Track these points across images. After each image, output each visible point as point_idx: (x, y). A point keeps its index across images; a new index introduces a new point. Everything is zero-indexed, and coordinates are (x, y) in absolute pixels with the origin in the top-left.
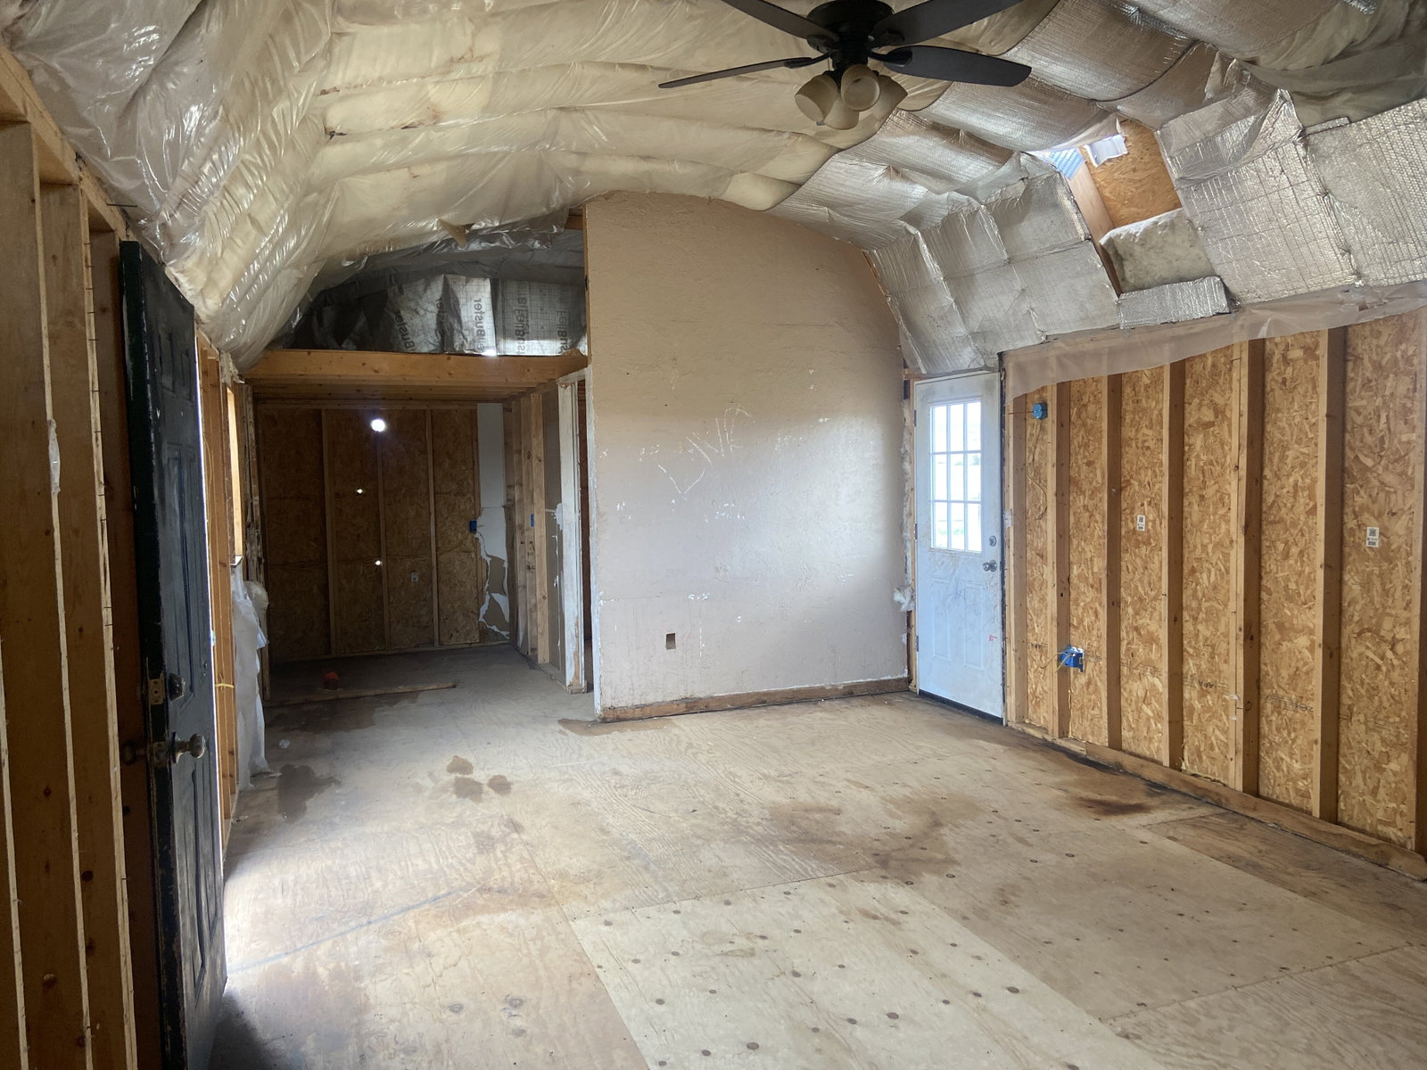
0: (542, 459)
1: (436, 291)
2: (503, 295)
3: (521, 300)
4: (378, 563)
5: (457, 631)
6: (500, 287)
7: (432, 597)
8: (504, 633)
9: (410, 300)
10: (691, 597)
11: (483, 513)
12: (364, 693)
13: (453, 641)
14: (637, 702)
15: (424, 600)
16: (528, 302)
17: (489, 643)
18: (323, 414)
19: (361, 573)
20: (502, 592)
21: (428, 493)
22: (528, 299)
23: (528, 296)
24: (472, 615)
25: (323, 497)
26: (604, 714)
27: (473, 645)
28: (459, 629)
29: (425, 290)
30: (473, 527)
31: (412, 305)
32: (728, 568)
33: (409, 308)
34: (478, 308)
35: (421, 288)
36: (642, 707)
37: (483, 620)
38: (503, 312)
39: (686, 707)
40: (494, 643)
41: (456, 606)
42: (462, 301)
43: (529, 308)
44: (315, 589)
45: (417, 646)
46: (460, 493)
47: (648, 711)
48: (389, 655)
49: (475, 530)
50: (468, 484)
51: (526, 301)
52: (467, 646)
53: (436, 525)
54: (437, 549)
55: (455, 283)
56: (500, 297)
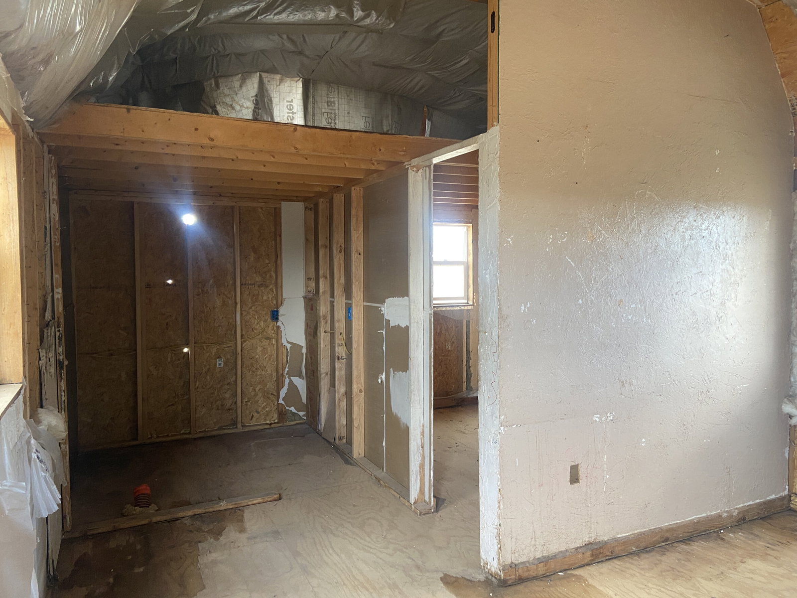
0: (362, 254)
1: (252, 87)
2: (313, 97)
3: (330, 104)
4: (186, 350)
5: (258, 412)
6: (311, 90)
7: (236, 381)
8: (301, 414)
9: (225, 96)
10: (596, 418)
11: (285, 303)
12: (181, 515)
13: (253, 423)
14: (539, 555)
15: (228, 384)
16: (337, 105)
17: (287, 423)
18: (136, 206)
19: (169, 360)
20: (300, 376)
21: (234, 284)
22: (336, 103)
23: (336, 100)
24: (271, 397)
25: (134, 287)
26: (505, 574)
27: (273, 426)
28: (260, 410)
29: (241, 86)
30: (275, 316)
31: (228, 100)
32: (634, 381)
33: (225, 104)
34: (290, 108)
35: (237, 84)
36: (545, 560)
37: (283, 403)
38: (313, 113)
39: (592, 555)
40: (292, 423)
41: (257, 389)
42: (275, 101)
43: (337, 112)
44: (124, 375)
45: (221, 428)
46: (263, 285)
47: (552, 565)
48: (195, 439)
49: (277, 319)
50: (271, 276)
51: (334, 104)
52: (266, 427)
53: (241, 314)
54: (242, 336)
55: (269, 82)
56: (311, 99)
